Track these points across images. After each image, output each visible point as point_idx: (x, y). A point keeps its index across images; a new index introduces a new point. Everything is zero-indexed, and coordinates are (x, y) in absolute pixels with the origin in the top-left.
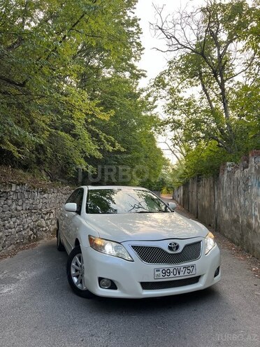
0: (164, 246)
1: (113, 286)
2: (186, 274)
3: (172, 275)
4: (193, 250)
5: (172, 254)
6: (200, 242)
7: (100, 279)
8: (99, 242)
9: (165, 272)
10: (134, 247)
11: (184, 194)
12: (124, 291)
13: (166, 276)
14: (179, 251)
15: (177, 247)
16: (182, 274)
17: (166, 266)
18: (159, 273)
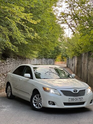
0: (72, 90)
1: (54, 104)
2: (80, 100)
3: (74, 100)
4: (82, 92)
5: (75, 93)
6: (85, 90)
7: (49, 102)
8: (48, 89)
9: (72, 99)
10: (61, 91)
11: (78, 64)
12: (58, 106)
13: (72, 101)
14: (77, 92)
15: (77, 91)
16: (78, 100)
17: (72, 97)
18: (70, 99)
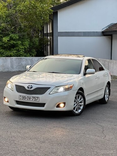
0: (26, 86)
5: (29, 90)
13: (24, 99)
17: (24, 95)
18: (20, 97)
